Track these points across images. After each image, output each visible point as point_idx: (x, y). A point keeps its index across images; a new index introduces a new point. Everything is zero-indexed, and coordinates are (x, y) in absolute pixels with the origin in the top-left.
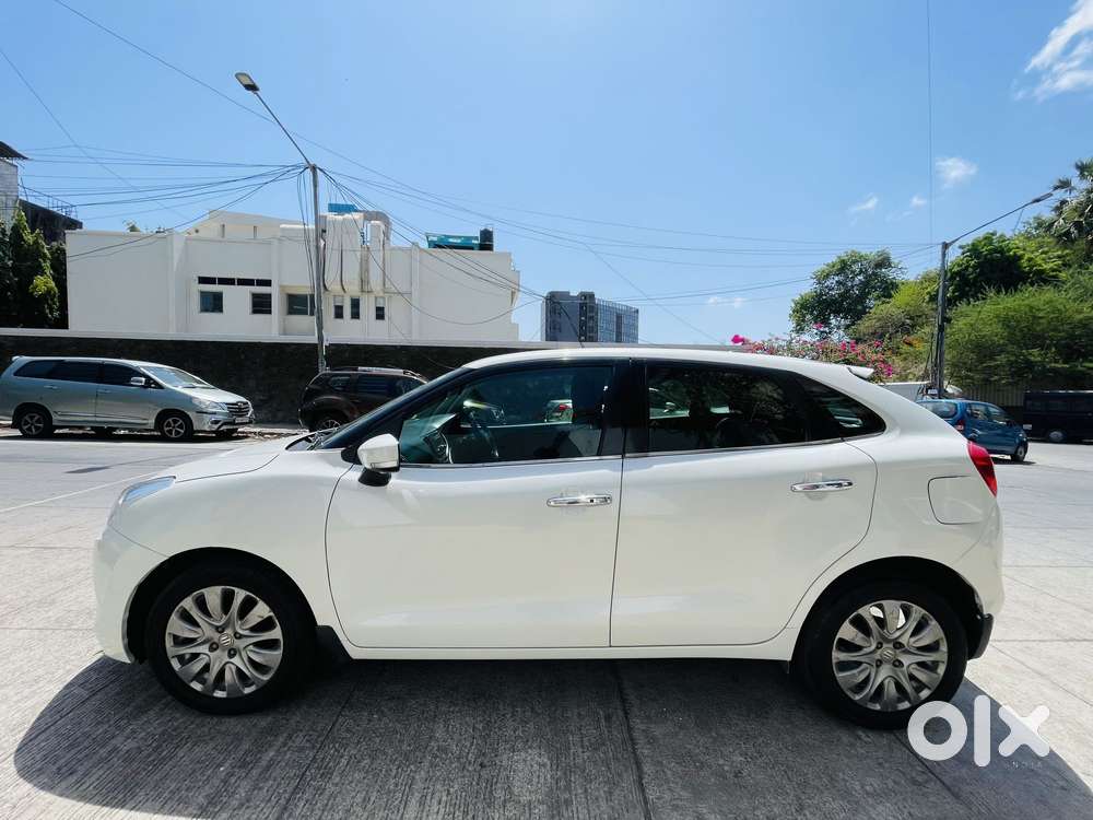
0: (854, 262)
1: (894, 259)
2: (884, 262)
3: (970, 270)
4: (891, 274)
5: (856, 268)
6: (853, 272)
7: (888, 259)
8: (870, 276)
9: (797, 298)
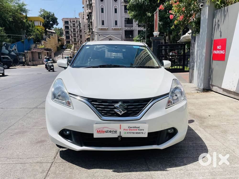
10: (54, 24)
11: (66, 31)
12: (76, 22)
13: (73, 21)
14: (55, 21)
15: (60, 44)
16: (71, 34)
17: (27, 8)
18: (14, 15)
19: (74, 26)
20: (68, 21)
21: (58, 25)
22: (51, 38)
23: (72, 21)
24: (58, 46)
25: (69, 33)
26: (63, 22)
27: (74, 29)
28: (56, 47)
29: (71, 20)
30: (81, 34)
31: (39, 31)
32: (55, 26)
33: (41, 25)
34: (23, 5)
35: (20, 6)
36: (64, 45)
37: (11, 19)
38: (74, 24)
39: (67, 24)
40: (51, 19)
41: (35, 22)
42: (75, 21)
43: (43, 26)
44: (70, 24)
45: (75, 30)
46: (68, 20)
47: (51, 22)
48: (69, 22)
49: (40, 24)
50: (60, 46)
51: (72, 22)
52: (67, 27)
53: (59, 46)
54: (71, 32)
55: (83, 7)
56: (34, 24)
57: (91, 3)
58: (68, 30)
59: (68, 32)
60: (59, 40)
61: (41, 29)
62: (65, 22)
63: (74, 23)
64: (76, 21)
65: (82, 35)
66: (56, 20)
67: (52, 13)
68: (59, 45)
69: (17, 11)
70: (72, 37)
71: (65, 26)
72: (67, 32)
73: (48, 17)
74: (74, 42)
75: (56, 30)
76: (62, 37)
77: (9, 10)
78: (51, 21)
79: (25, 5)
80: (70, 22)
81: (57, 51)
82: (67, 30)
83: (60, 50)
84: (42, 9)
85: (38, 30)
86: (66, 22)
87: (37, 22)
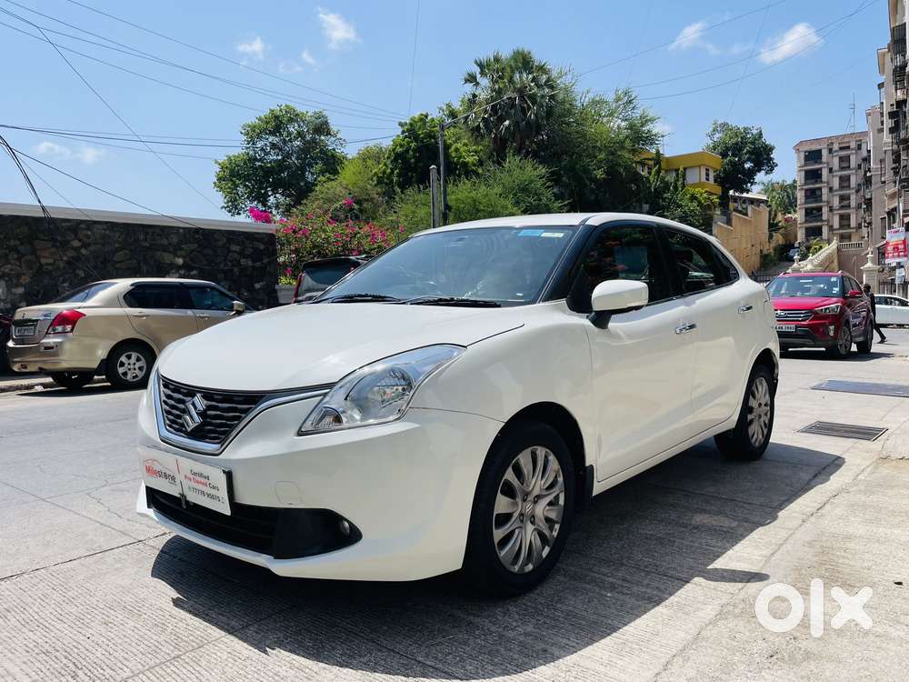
0: (291, 120)
1: (334, 128)
2: (322, 128)
3: (411, 153)
4: (330, 143)
5: (293, 129)
6: (289, 134)
7: (326, 123)
8: (308, 142)
9: (223, 159)
10: (759, 171)
11: (806, 190)
12: (853, 149)
13: (841, 149)
14: (762, 157)
15: (780, 242)
16: (830, 199)
17: (656, 128)
18: (611, 157)
19: (845, 165)
20: (819, 152)
21: (772, 170)
22: (734, 221)
23: (836, 147)
24: (769, 249)
25: (821, 196)
26: (799, 158)
27: (845, 181)
28: (758, 256)
29: (832, 143)
30: (868, 197)
31: (699, 202)
32: (760, 177)
33: (708, 179)
34: (645, 120)
35: (635, 125)
36: (796, 245)
37: (600, 174)
38: (844, 160)
39: (816, 162)
40: (748, 152)
41: (687, 171)
42: (848, 147)
43: (715, 181)
44: (830, 161)
45: (849, 180)
46: (818, 147)
47: (747, 165)
48: (825, 153)
49: (707, 175)
50: (775, 249)
51: (836, 151)
52: (813, 176)
53: (772, 251)
54: (831, 189)
55: (879, 85)
56: (684, 179)
57: (904, 62)
58: (817, 186)
59: (818, 193)
60: (773, 227)
61: (705, 195)
62: (805, 156)
63: (843, 153)
64: (853, 145)
65: (871, 199)
66: (769, 155)
67: (755, 132)
68: (773, 244)
69: (621, 144)
70: (831, 209)
71: (807, 172)
72: (812, 195)
73: (737, 149)
74: (839, 229)
75: (773, 190)
76: (790, 213)
77: (598, 144)
78: (749, 159)
79: (652, 120)
80: (830, 151)
81: (759, 270)
82: (811, 186)
83: (775, 265)
84: (719, 123)
85: (693, 198)
86: (813, 156)
87: (698, 169)
